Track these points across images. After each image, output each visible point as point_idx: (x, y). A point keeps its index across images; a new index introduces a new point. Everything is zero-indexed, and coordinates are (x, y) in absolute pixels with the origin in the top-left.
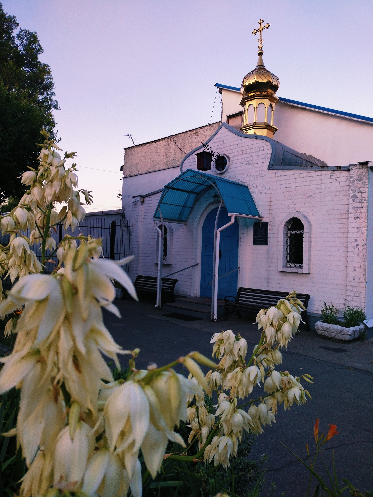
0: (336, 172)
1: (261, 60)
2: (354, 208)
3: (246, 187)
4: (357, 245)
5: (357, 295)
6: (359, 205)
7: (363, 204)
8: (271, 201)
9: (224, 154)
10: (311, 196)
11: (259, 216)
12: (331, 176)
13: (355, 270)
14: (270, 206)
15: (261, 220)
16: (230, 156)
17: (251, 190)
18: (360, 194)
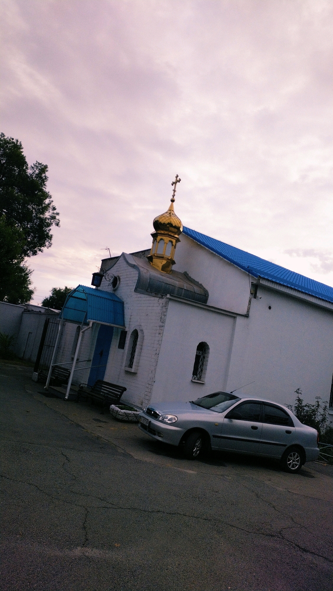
0: (160, 299)
1: (172, 206)
2: (160, 326)
3: (122, 303)
4: (156, 353)
5: (149, 391)
6: (162, 324)
7: (164, 324)
8: (131, 316)
9: (118, 276)
10: (147, 315)
11: (124, 325)
12: (158, 301)
13: (152, 372)
14: (130, 319)
15: (125, 329)
16: (121, 278)
17: (125, 305)
18: (164, 316)
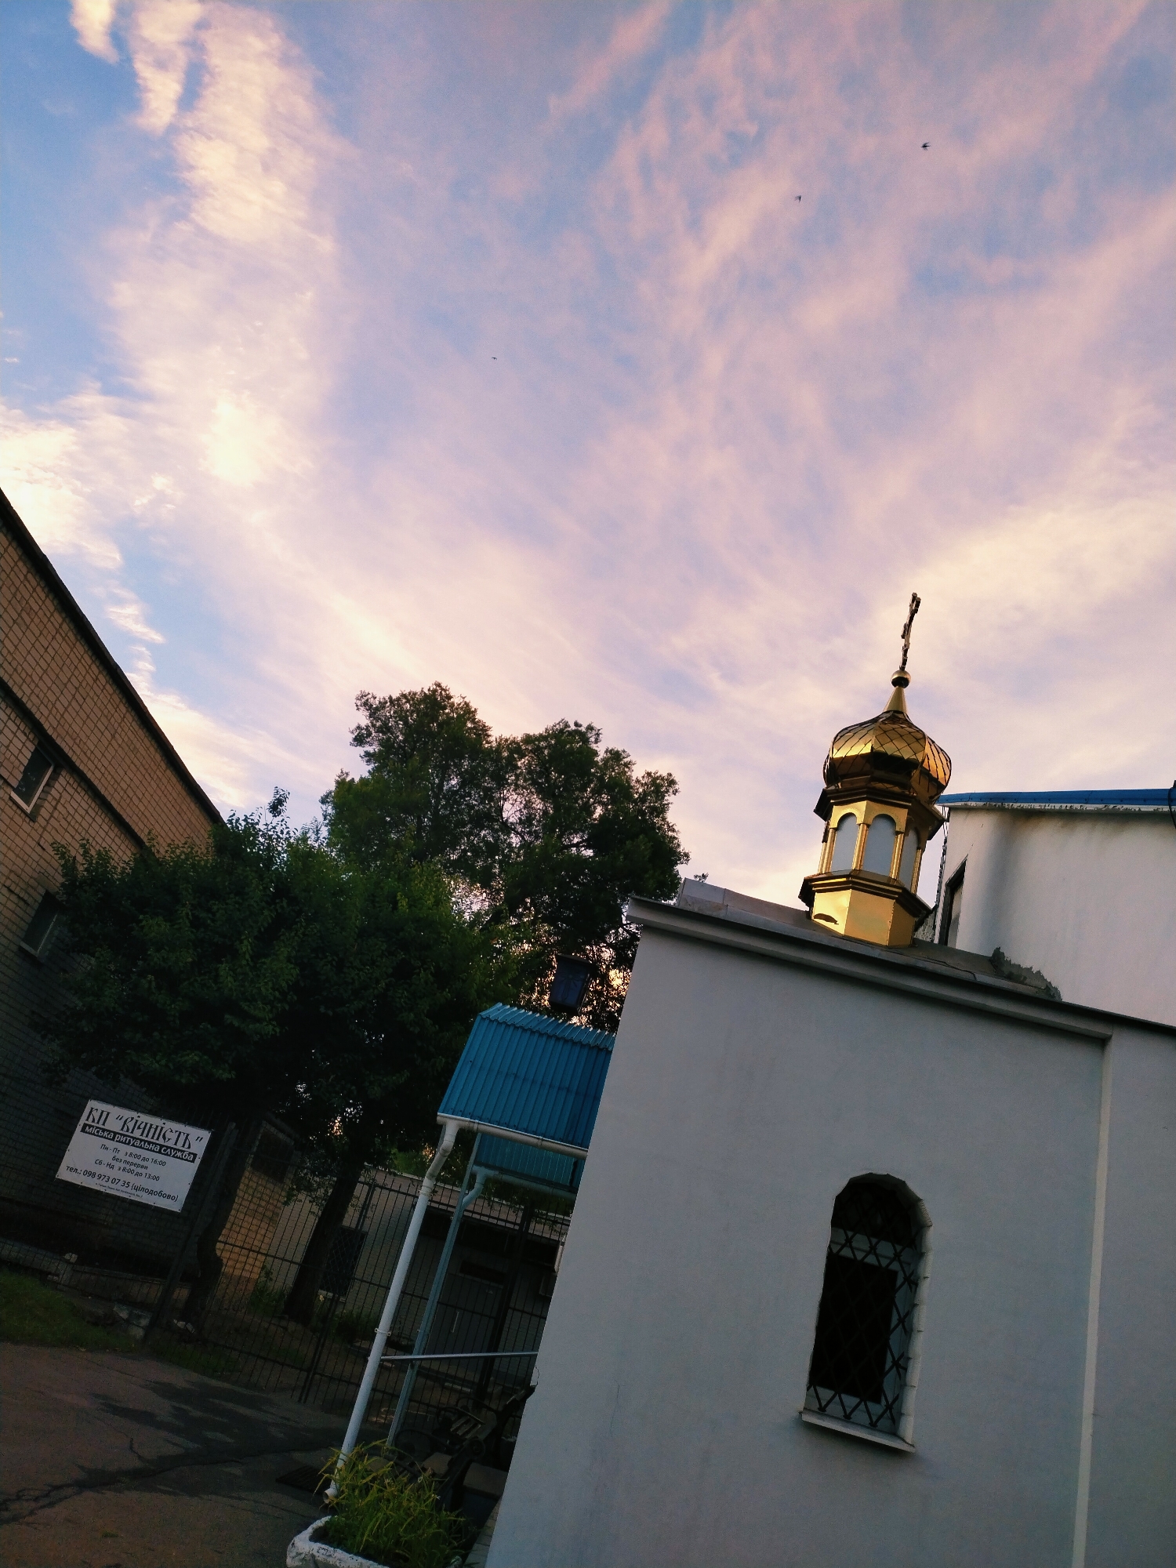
1: (898, 698)
